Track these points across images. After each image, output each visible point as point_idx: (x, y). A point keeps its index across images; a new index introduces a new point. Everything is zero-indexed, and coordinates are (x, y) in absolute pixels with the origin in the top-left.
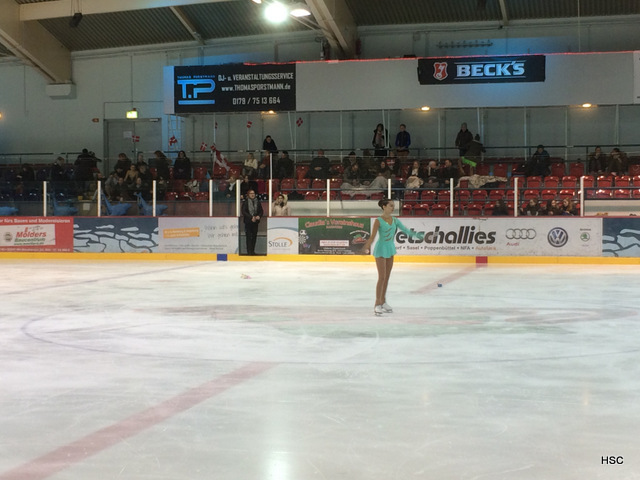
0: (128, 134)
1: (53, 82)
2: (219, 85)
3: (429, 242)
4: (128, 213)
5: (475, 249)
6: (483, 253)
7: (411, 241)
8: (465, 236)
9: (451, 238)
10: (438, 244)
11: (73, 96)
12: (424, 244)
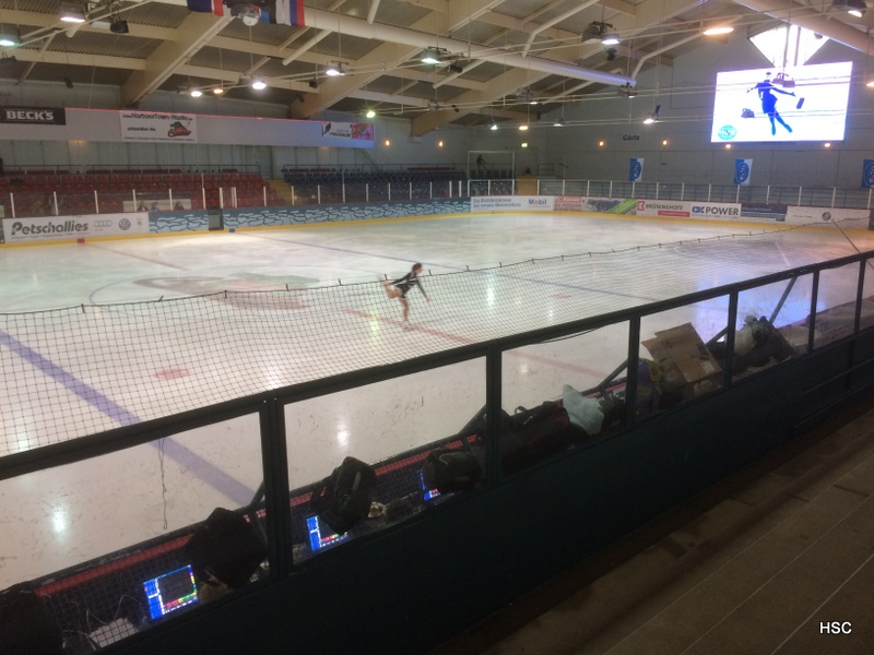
3: (44, 232)
5: (76, 234)
6: (81, 237)
7: (33, 232)
8: (68, 227)
9: (60, 229)
10: (51, 233)
12: (42, 233)
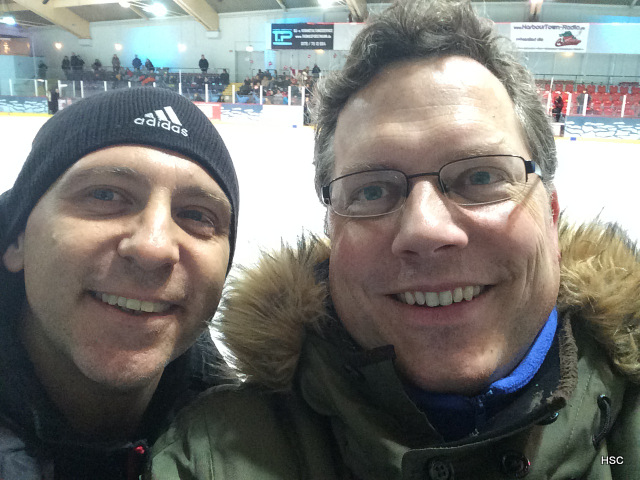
0: (248, 59)
1: (209, 30)
2: (294, 34)
4: (247, 102)
11: (219, 38)
